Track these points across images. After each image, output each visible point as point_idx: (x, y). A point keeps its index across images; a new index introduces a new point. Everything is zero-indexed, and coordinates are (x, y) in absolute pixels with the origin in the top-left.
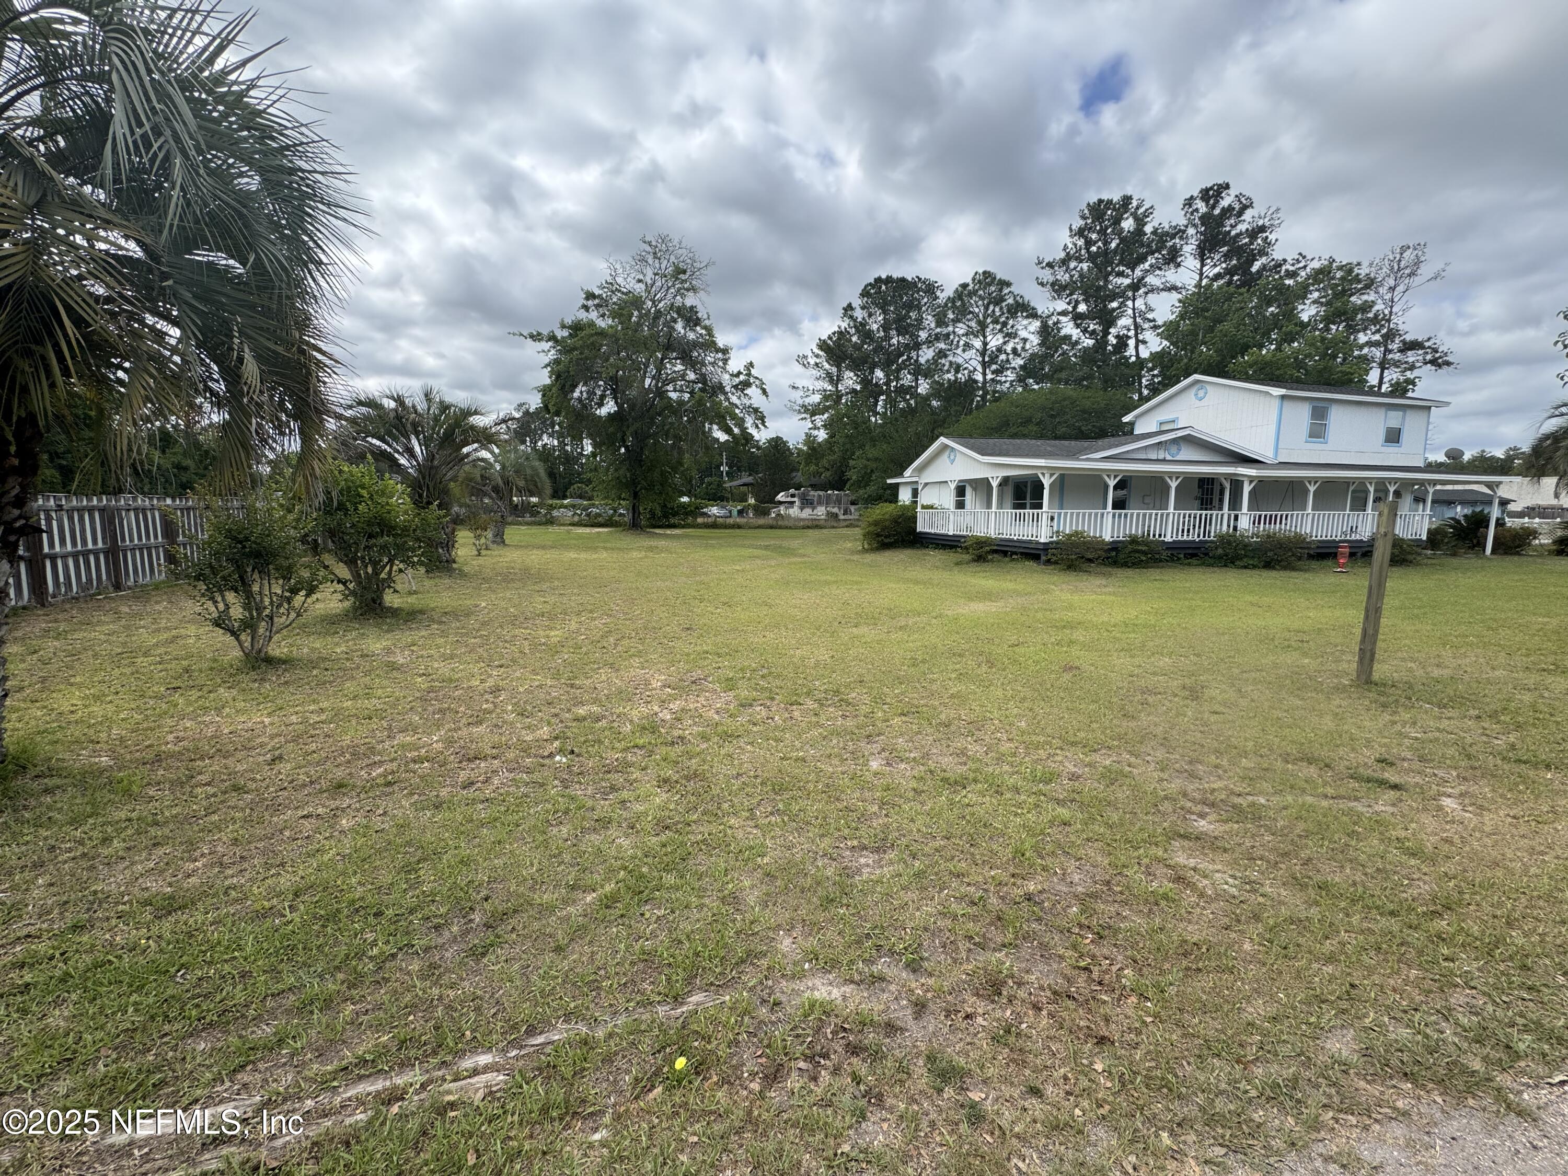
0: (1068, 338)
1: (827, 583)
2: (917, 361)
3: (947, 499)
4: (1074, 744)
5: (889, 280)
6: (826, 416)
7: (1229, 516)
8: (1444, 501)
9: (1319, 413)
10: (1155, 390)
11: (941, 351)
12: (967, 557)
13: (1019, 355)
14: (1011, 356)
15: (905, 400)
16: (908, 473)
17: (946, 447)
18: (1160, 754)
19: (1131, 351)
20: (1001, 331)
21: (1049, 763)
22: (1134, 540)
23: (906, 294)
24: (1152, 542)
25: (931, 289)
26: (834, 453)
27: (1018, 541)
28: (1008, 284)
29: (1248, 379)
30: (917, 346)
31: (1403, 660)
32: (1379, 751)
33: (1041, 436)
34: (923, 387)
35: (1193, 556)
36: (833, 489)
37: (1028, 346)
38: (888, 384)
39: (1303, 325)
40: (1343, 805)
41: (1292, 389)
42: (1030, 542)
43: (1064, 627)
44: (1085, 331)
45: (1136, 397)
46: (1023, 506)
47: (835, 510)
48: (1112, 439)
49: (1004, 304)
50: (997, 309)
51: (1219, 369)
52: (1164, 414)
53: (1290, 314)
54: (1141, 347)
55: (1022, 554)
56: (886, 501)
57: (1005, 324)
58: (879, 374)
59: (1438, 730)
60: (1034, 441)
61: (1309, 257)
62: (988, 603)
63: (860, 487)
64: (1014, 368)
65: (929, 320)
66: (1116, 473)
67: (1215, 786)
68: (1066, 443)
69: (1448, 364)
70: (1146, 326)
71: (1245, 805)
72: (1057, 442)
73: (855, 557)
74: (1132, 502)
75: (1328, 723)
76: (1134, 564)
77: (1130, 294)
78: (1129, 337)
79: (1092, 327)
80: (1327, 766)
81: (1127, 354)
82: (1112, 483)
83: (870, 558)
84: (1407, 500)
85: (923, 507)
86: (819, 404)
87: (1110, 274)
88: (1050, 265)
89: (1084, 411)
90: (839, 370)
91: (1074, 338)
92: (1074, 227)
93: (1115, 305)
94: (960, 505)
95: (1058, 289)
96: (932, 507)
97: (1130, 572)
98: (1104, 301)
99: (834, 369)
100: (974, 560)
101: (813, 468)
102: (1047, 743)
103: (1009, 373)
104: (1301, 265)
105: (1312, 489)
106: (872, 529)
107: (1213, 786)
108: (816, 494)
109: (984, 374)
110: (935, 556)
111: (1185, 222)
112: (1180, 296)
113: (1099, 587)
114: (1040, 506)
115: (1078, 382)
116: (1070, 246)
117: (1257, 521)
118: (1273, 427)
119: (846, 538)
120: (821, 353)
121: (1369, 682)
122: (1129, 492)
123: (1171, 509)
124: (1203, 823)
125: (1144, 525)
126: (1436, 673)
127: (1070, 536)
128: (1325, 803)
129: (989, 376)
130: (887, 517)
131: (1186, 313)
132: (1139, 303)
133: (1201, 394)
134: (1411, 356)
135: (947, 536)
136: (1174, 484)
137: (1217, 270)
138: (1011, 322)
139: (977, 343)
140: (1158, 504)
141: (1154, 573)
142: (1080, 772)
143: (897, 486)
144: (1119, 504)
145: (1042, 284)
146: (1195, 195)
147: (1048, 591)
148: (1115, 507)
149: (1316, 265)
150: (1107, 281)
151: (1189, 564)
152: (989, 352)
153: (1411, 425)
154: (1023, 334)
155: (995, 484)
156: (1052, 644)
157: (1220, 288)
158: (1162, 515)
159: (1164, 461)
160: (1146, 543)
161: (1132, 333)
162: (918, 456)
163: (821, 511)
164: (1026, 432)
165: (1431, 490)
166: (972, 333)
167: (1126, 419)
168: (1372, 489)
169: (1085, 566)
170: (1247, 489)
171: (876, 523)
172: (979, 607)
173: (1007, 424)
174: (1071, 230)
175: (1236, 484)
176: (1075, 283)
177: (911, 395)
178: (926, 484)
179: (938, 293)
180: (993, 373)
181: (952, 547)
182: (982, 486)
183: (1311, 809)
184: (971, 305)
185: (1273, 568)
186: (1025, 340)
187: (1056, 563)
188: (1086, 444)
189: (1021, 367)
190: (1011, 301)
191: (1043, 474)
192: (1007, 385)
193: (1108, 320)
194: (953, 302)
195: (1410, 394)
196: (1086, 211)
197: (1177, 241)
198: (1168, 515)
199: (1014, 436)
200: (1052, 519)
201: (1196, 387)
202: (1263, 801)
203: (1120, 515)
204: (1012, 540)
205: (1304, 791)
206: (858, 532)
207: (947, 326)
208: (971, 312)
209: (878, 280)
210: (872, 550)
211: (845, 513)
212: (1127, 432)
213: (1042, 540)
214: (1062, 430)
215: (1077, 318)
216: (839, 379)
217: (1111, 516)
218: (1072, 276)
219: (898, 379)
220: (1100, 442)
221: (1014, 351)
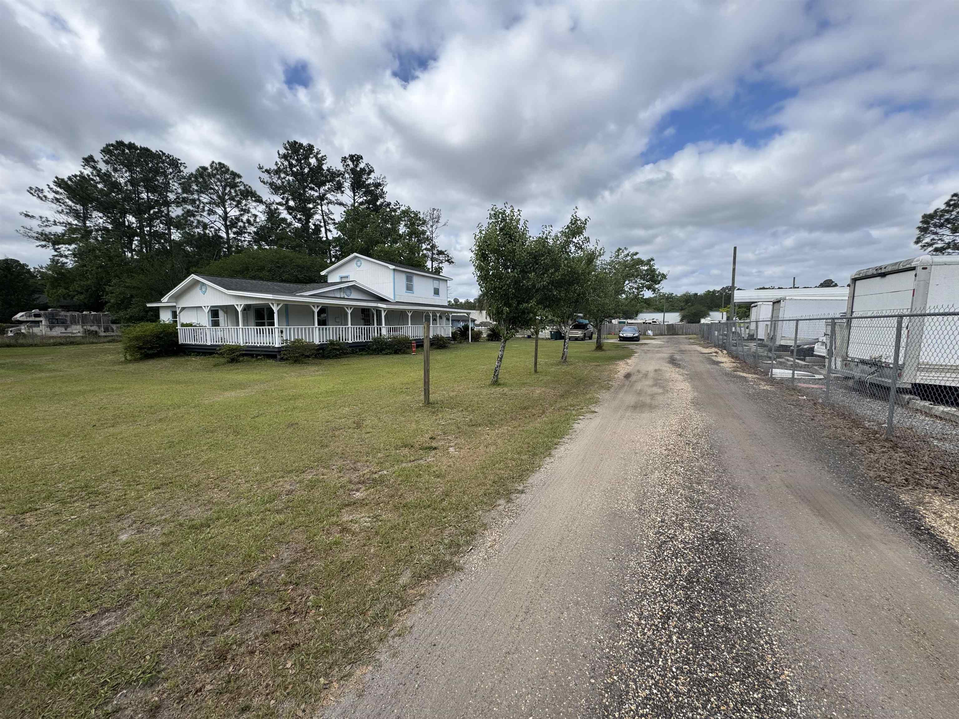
0: (284, 220)
1: (83, 393)
2: (168, 214)
3: (204, 319)
4: (290, 472)
5: (131, 146)
6: (73, 246)
7: (377, 328)
8: (456, 320)
9: (409, 279)
10: (338, 259)
11: (189, 211)
12: (222, 360)
13: (253, 225)
14: (247, 225)
15: (159, 243)
16: (165, 299)
17: (197, 282)
18: (340, 463)
19: (323, 234)
20: (237, 206)
21: (275, 489)
22: (332, 343)
23: (152, 162)
24: (341, 343)
25: (175, 163)
26: (87, 279)
27: (260, 347)
28: (240, 176)
29: (378, 259)
30: (167, 204)
31: (442, 391)
32: (430, 434)
33: (272, 280)
34: (176, 235)
35: (363, 350)
36: (90, 309)
37: (258, 220)
38: (141, 227)
39: (400, 236)
40: (416, 463)
41: (397, 266)
42: (269, 347)
43: (290, 399)
44: (295, 217)
45: (328, 262)
46: (263, 324)
47: (94, 328)
48: (315, 284)
49: (237, 189)
50: (233, 191)
51: (366, 252)
52: (343, 272)
53: (395, 230)
54: (329, 233)
55: (264, 355)
56: (147, 321)
57: (239, 203)
58: (131, 219)
59: (450, 419)
60: (265, 282)
61: (401, 204)
62: (238, 391)
63: (120, 309)
64: (250, 233)
65: (175, 186)
66: (318, 305)
67: (365, 472)
68: (288, 285)
69: (453, 262)
70: (330, 222)
71: (377, 477)
72: (281, 284)
73: (116, 368)
74: (330, 321)
75: (414, 426)
76: (333, 356)
77: (319, 202)
78: (321, 227)
79: (299, 216)
80: (412, 446)
81: (321, 236)
82: (316, 310)
83: (132, 367)
84: (444, 319)
85: (183, 325)
86: (63, 235)
87: (306, 187)
88: (268, 171)
89: (298, 266)
90: (86, 209)
91: (288, 221)
92: (281, 153)
93: (311, 206)
94: (216, 323)
95: (275, 189)
96: (191, 325)
97: (331, 361)
98: (304, 202)
99: (79, 207)
100: (229, 362)
101: (61, 291)
102: (273, 477)
103: (246, 235)
104: (398, 206)
105: (410, 315)
106: (134, 343)
107: (364, 472)
108: (68, 314)
109: (227, 234)
110: (196, 361)
111: (343, 170)
112: (345, 209)
113: (314, 372)
114: (273, 324)
115: (293, 248)
116: (280, 163)
117: (389, 331)
118: (392, 284)
119: (105, 352)
120: (61, 191)
121: (429, 403)
122: (327, 315)
123: (350, 325)
124: (358, 494)
125: (336, 334)
126: (452, 394)
127: (294, 342)
128: (410, 465)
129: (232, 235)
130: (148, 333)
131: (348, 219)
132: (325, 208)
133: (359, 263)
134: (441, 257)
135: (206, 346)
136: (349, 312)
137: (361, 200)
138: (244, 202)
139: (220, 211)
140: (343, 322)
141: (344, 361)
142: (293, 488)
143: (158, 308)
144: (322, 323)
145: (263, 182)
146: (347, 156)
147: (282, 378)
148: (319, 324)
149: (403, 208)
150: (305, 192)
151: (362, 354)
152: (229, 219)
153: (442, 287)
154: (253, 211)
155: (239, 309)
156: (282, 411)
157: (363, 209)
158: (345, 328)
159: (344, 299)
160: (339, 344)
161: (322, 224)
162: (175, 286)
163: (77, 330)
164: (261, 275)
165: (451, 316)
166: (214, 203)
167: (323, 273)
168: (431, 315)
169: (306, 360)
170: (383, 314)
171: (137, 338)
172: (231, 395)
173: (247, 269)
174: (279, 154)
175: (379, 312)
176: (285, 187)
177: (165, 240)
178: (183, 309)
179: (182, 168)
180: (234, 233)
181: (211, 354)
182: (230, 310)
183: (404, 470)
184: (212, 184)
185: (398, 353)
186: (255, 216)
187: (287, 359)
188: (300, 286)
189: (254, 232)
190: (242, 188)
191: (273, 304)
192: (246, 243)
193: (309, 215)
194: (196, 177)
195: (441, 274)
196: (287, 145)
197: (341, 179)
198: (348, 328)
199: (253, 278)
200: (282, 332)
201: (356, 260)
202: (385, 472)
203: (323, 329)
204: (257, 347)
205: (402, 462)
206: (120, 346)
207: (193, 194)
208: (211, 189)
209: (120, 144)
210: (136, 360)
211: (106, 330)
212: (323, 280)
213: (277, 346)
214: (285, 276)
215: (289, 208)
216: (85, 217)
217: (317, 329)
218: (283, 183)
219: (151, 226)
220: (308, 286)
221: (248, 221)
